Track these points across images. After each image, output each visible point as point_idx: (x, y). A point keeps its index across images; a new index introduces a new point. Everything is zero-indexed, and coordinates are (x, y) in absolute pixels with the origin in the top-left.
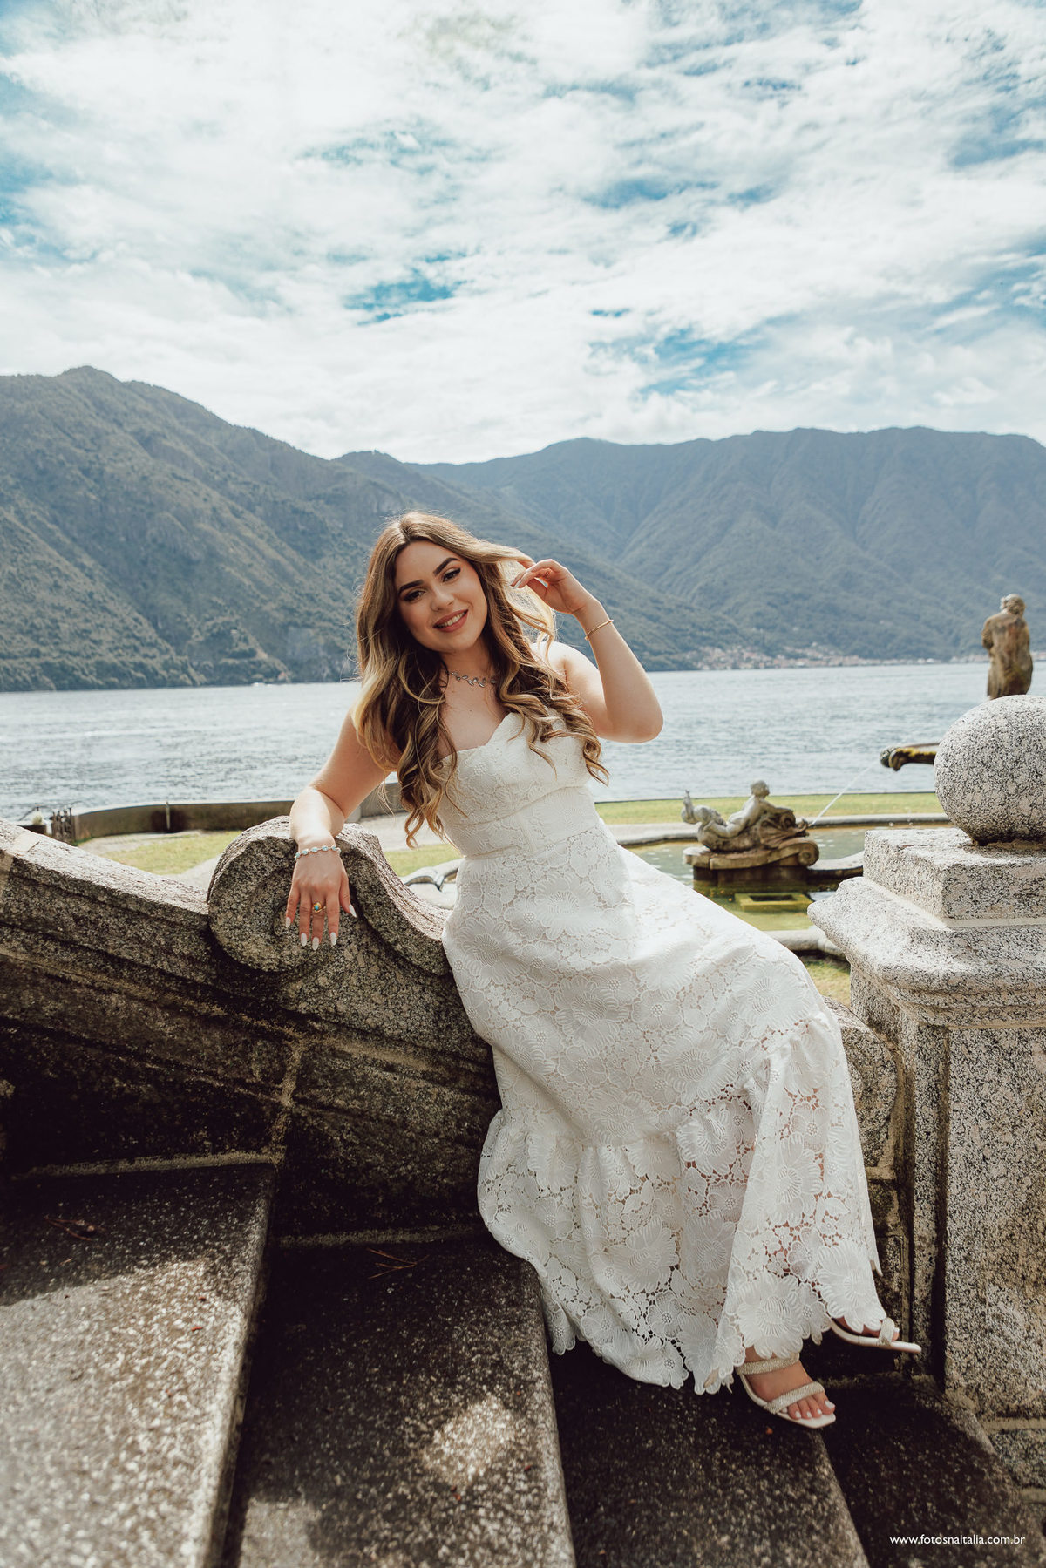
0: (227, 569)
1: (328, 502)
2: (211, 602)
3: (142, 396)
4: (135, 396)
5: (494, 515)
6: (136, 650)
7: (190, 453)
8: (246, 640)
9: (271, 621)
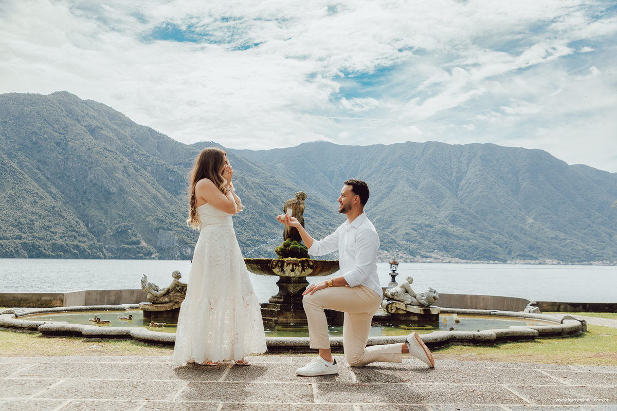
0: (129, 198)
2: (119, 214)
3: (92, 108)
4: (88, 107)
5: (272, 177)
6: (75, 238)
7: (115, 138)
8: (135, 235)
9: (150, 226)
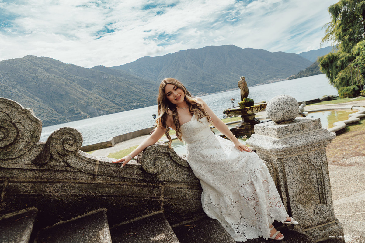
0: (71, 95)
1: (92, 78)
2: (68, 103)
3: (44, 60)
4: (42, 60)
5: (128, 75)
7: (58, 71)
8: (78, 110)
9: (83, 105)
